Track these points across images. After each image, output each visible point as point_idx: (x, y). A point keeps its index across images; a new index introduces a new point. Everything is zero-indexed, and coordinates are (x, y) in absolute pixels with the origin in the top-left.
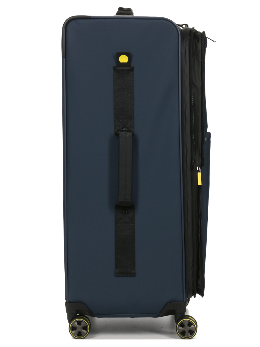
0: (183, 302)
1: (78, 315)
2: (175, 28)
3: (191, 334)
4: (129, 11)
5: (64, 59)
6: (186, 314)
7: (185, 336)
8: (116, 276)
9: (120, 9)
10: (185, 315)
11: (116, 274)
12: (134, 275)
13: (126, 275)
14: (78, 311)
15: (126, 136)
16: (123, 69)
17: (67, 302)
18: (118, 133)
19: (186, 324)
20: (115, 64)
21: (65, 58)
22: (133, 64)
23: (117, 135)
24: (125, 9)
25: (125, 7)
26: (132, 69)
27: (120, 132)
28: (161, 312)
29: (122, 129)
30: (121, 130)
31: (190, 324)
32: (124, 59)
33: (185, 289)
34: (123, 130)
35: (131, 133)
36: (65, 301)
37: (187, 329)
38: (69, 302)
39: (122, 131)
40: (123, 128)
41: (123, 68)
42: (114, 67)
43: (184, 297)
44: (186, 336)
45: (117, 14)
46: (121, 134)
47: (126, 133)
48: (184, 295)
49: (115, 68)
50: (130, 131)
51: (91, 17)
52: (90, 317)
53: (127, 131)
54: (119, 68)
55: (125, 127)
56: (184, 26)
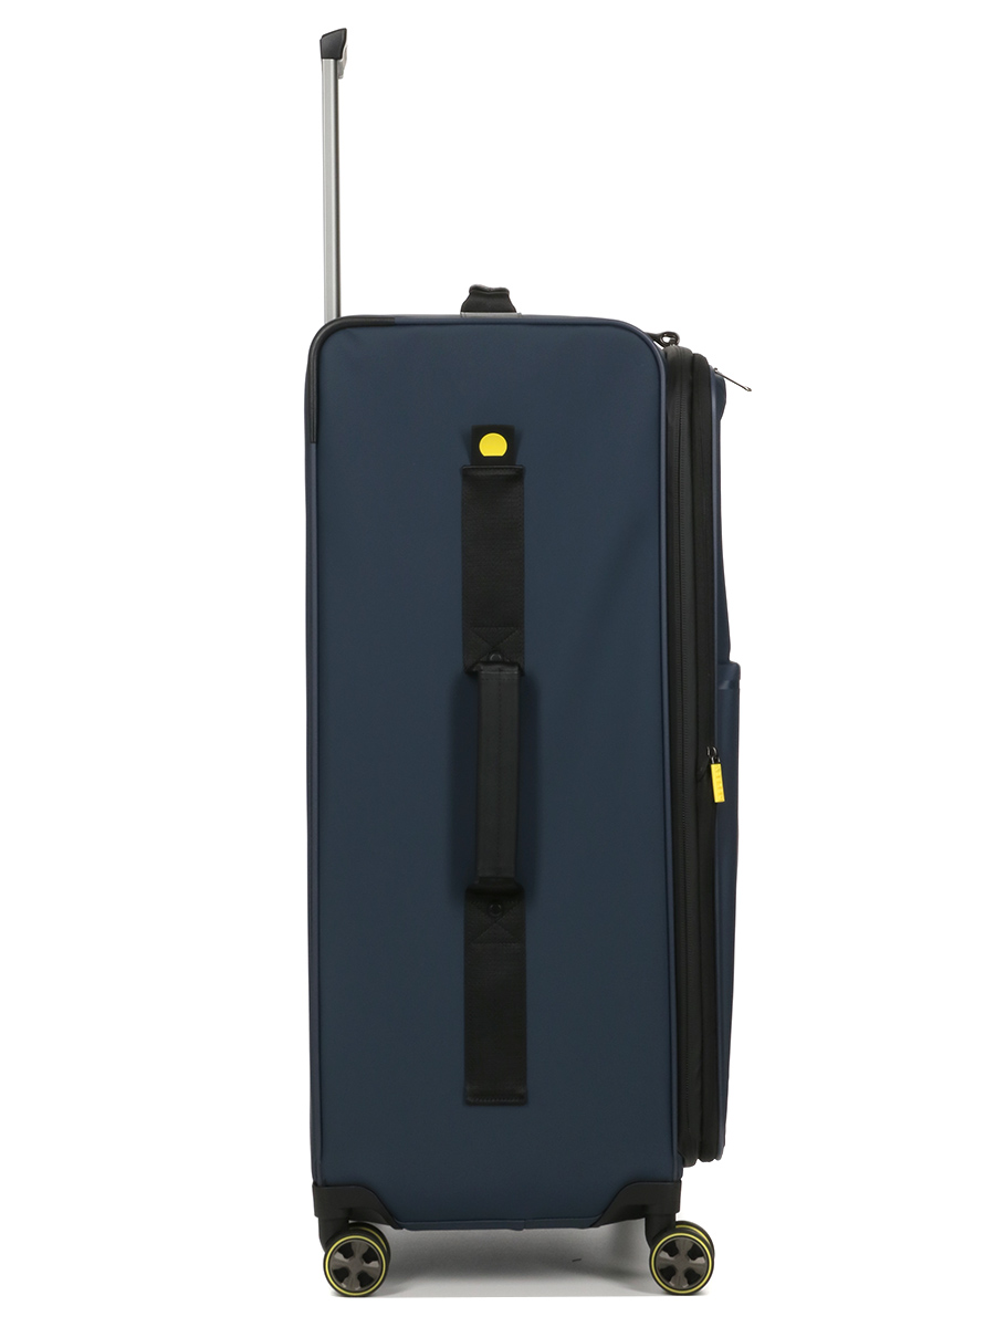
0: (673, 1181)
1: (350, 1222)
2: (648, 349)
3: (690, 1283)
4: (499, 298)
5: (314, 445)
6: (679, 1217)
7: (671, 1283)
8: (468, 1103)
9: (476, 291)
10: (677, 1220)
11: (469, 1099)
12: (522, 1100)
13: (498, 1100)
14: (350, 1213)
15: (499, 676)
16: (493, 477)
17: (319, 1183)
18: (474, 670)
19: (684, 1249)
20: (465, 461)
21: (317, 443)
22: (520, 461)
23: (472, 674)
24: (490, 290)
25: (491, 283)
26: (519, 476)
27: (481, 667)
28: (604, 1212)
29: (488, 658)
30: (484, 659)
31: (696, 1252)
32: (493, 445)
33: (678, 1140)
34: (491, 659)
35: (517, 668)
36: (312, 1181)
37: (682, 1263)
38: (325, 1184)
39: (488, 663)
40: (490, 654)
41: (492, 473)
42: (464, 470)
43: (676, 1163)
44: (673, 1285)
45: (466, 307)
46: (486, 671)
47: (500, 670)
48: (673, 1160)
49: (465, 473)
50: (512, 664)
51: (396, 321)
52: (387, 1229)
53: (502, 662)
54: (480, 473)
55: (493, 652)
56: (666, 340)
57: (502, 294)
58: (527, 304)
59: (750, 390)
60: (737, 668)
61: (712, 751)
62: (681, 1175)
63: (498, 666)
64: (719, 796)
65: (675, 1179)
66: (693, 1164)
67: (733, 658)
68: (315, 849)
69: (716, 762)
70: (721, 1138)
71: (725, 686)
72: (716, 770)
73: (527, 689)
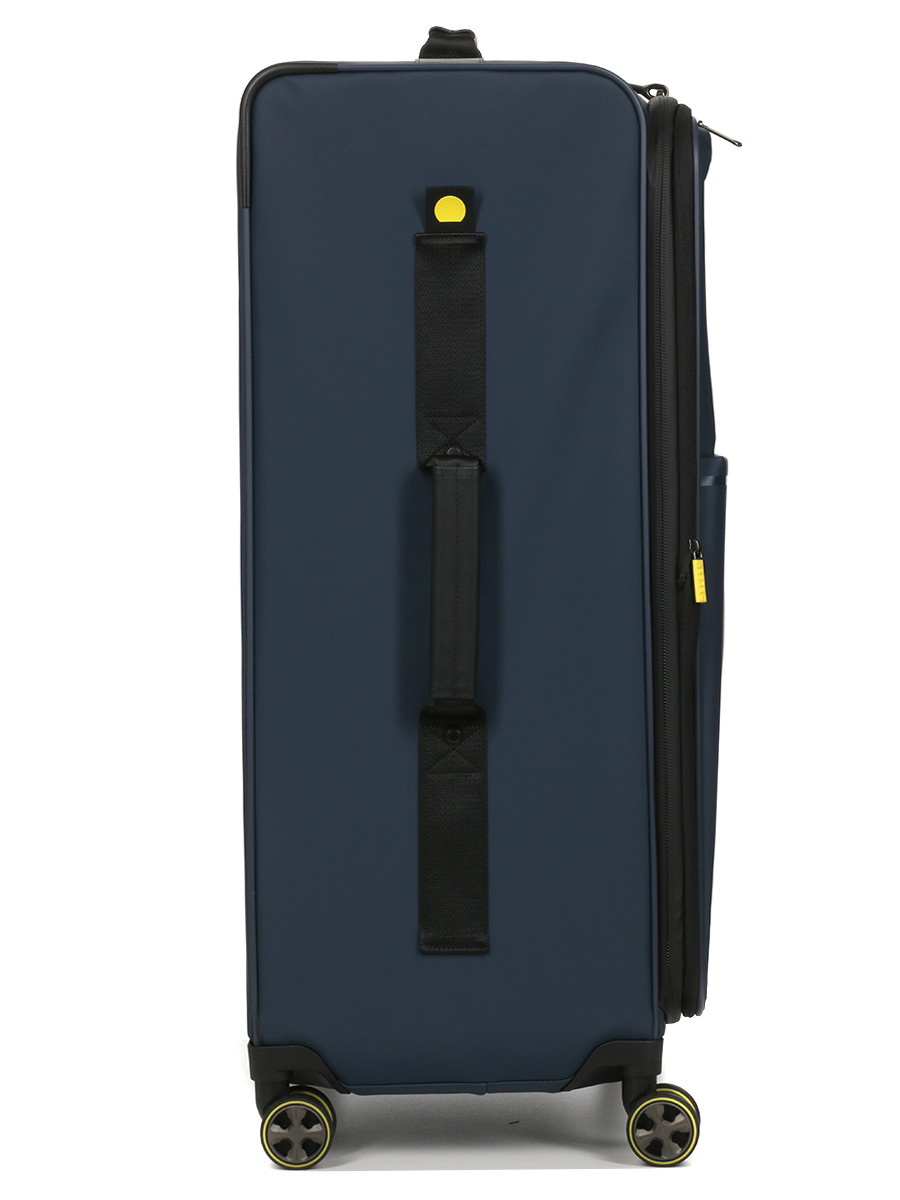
0: (653, 1039)
1: (291, 1085)
2: (629, 102)
3: (682, 1146)
5: (247, 211)
6: (661, 1079)
8: (424, 953)
9: (437, 32)
10: (658, 1083)
11: (423, 947)
12: (483, 949)
13: (455, 949)
14: (291, 1075)
15: (455, 473)
16: (450, 245)
17: (255, 1042)
18: (429, 465)
20: (418, 227)
21: (251, 208)
22: (481, 227)
23: (426, 470)
24: (452, 32)
25: (453, 25)
26: (480, 244)
27: (437, 462)
28: (575, 1074)
29: (445, 452)
30: (440, 453)
31: (670, 1112)
32: (451, 210)
33: (660, 995)
34: (448, 453)
35: (475, 466)
36: (248, 1039)
37: (664, 1130)
38: (262, 1044)
39: (445, 457)
40: (448, 447)
41: (448, 241)
42: (418, 238)
43: (657, 1018)
44: (665, 1158)
45: (426, 52)
46: (441, 466)
47: (458, 465)
48: (653, 1015)
49: (418, 242)
50: (471, 458)
51: (340, 66)
52: (333, 1094)
53: (462, 457)
54: (434, 242)
55: (452, 445)
56: (653, 92)
57: (467, 36)
58: (493, 49)
59: (740, 145)
60: (723, 463)
61: (694, 544)
62: (662, 1031)
63: (455, 461)
64: (701, 596)
65: (656, 1037)
66: (676, 1019)
67: (718, 451)
68: (250, 669)
69: (698, 557)
70: (702, 990)
71: (709, 481)
72: (698, 566)
73: (487, 486)
